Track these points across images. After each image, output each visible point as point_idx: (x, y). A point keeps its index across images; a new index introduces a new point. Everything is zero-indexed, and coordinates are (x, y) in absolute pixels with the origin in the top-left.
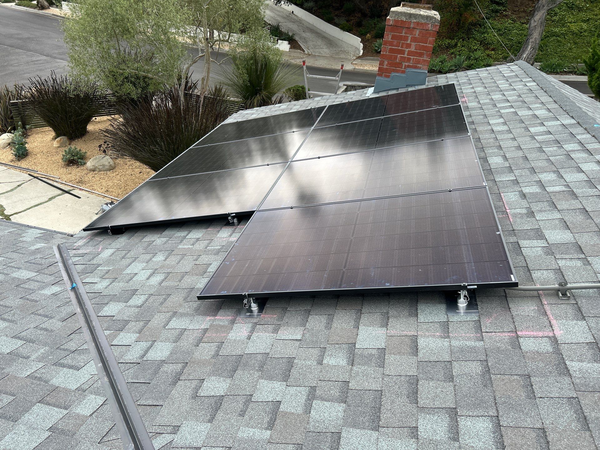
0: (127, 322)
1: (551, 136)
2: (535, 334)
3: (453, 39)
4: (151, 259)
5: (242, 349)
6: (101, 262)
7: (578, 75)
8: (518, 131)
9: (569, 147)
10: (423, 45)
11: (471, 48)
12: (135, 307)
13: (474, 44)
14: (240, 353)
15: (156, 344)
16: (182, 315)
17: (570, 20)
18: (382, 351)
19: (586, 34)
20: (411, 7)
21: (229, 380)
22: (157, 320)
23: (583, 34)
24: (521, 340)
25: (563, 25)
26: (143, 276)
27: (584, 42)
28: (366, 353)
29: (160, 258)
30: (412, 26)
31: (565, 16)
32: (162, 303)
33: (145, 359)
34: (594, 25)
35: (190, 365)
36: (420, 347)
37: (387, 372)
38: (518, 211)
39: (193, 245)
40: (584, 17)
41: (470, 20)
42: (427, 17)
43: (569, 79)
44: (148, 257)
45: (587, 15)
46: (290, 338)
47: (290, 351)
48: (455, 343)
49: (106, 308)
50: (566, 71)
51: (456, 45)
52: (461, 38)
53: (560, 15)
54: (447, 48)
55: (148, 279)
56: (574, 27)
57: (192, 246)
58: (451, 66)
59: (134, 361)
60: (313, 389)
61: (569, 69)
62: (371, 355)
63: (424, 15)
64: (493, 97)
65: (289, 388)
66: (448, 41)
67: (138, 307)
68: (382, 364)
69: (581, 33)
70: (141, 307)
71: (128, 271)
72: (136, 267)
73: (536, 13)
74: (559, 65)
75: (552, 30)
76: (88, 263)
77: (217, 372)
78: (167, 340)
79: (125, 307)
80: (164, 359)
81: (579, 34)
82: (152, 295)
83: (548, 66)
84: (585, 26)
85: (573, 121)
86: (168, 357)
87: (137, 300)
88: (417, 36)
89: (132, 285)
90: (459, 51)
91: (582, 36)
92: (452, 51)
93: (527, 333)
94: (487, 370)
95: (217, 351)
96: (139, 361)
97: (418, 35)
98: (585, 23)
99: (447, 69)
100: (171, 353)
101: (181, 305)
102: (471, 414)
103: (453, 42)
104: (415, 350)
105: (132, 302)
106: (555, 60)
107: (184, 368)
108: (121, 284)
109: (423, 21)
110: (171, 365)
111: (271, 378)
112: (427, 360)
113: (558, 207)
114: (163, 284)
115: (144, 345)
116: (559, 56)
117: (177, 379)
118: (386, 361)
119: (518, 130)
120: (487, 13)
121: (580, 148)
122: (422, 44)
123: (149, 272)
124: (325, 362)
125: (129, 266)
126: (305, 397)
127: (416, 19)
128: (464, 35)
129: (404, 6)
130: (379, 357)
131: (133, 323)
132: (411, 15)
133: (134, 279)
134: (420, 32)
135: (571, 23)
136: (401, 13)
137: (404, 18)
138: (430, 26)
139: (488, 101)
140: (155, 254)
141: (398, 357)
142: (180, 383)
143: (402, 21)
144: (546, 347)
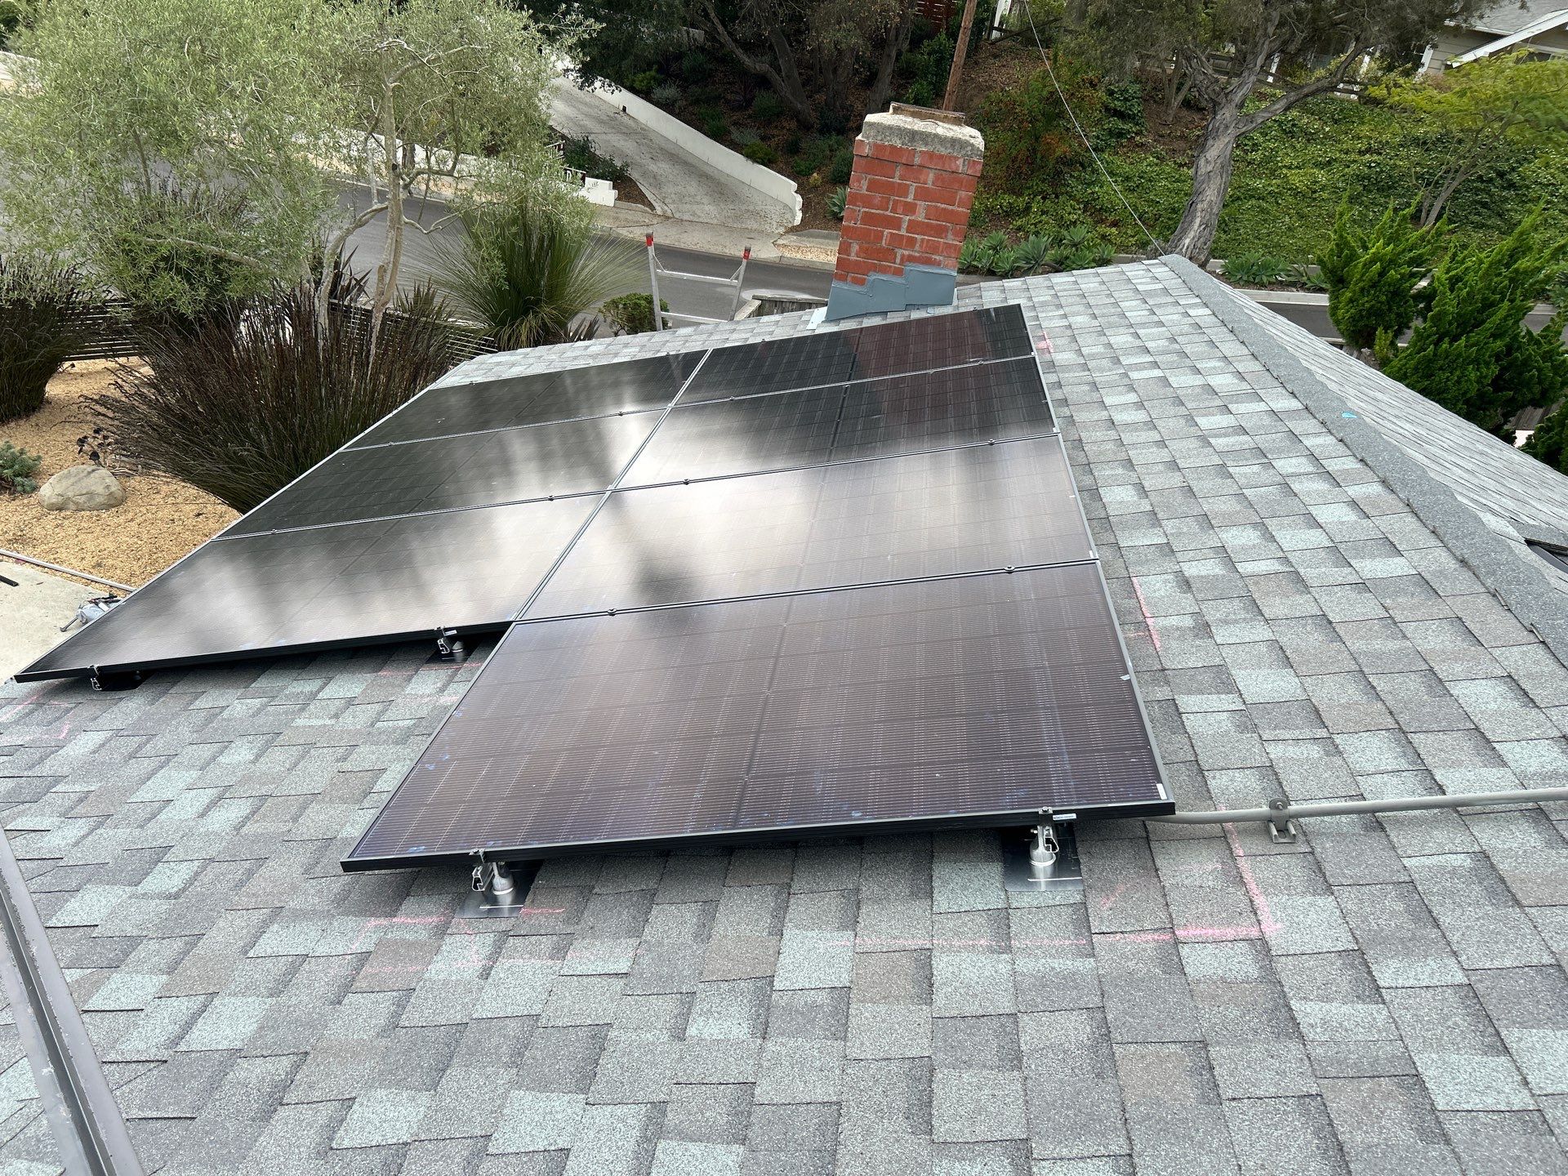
0: (133, 942)
1: (1246, 438)
2: (1216, 932)
3: (1021, 195)
4: (214, 758)
5: (464, 1005)
6: (66, 770)
7: (1308, 290)
8: (1170, 424)
9: (1288, 465)
10: (945, 209)
11: (1062, 217)
12: (159, 896)
13: (1068, 209)
14: (458, 1019)
15: (216, 1001)
16: (299, 915)
17: (1287, 161)
18: (842, 995)
19: (1325, 195)
20: (914, 115)
21: (424, 1098)
22: (225, 933)
23: (1317, 195)
24: (1185, 951)
25: (1273, 173)
26: (188, 806)
27: (1320, 214)
28: (800, 1001)
29: (240, 754)
30: (917, 160)
31: (1277, 152)
32: (240, 884)
33: (183, 1047)
35: (315, 1059)
36: (937, 980)
37: (854, 1053)
38: (1174, 621)
39: (336, 716)
40: (1320, 156)
41: (1059, 152)
42: (954, 142)
43: (1289, 300)
44: (206, 751)
45: (1326, 152)
46: (600, 970)
47: (599, 1005)
48: (1025, 965)
49: (73, 904)
50: (1281, 282)
51: (1028, 209)
52: (1040, 193)
53: (1265, 148)
54: (1007, 214)
55: (202, 815)
56: (1297, 179)
57: (333, 721)
58: (1017, 259)
59: (152, 1054)
60: (660, 1107)
61: (1289, 276)
62: (814, 1007)
63: (946, 138)
64: (1112, 340)
65: (594, 1111)
66: (1007, 199)
67: (169, 897)
68: (840, 1030)
69: (1315, 192)
70: (176, 896)
71: (144, 794)
72: (169, 783)
73: (1210, 142)
74: (1265, 267)
75: (1248, 184)
76: (26, 774)
77: (392, 1076)
78: (249, 989)
79: (130, 897)
80: (238, 1045)
81: (1309, 195)
82: (212, 860)
83: (1240, 268)
84: (1322, 176)
85: (1295, 404)
86: (253, 1040)
87: (168, 878)
88: (930, 185)
89: (153, 834)
90: (1035, 224)
91: (1315, 199)
92: (1019, 223)
93: (1198, 932)
94: (1105, 1034)
95: (397, 1015)
96: (165, 1054)
97: (933, 184)
98: (1323, 169)
99: (1008, 267)
100: (261, 1028)
101: (294, 888)
102: (1065, 1152)
103: (1021, 202)
104: (926, 986)
105: (151, 884)
106: (1256, 255)
107: (296, 1067)
108: (123, 833)
109: (943, 151)
110: (259, 1061)
111: (543, 1085)
112: (955, 1013)
113: (1265, 610)
114: (244, 830)
115: (182, 1006)
116: (1266, 246)
117: (275, 1100)
118: (853, 1021)
119: (1172, 423)
120: (1098, 137)
121: (1311, 469)
122: (943, 206)
123: (206, 796)
124: (692, 1031)
125: (149, 779)
126: (636, 1133)
127: (926, 144)
128: (1045, 187)
129: (896, 111)
130: (835, 1011)
131: (153, 945)
132: (913, 135)
133: (162, 817)
134: (937, 178)
135: (1290, 168)
136: (890, 128)
137: (898, 142)
138: (960, 162)
139: (1100, 349)
140: (226, 745)
141: (882, 1008)
142: (283, 1112)
143: (893, 147)
144: (1244, 965)
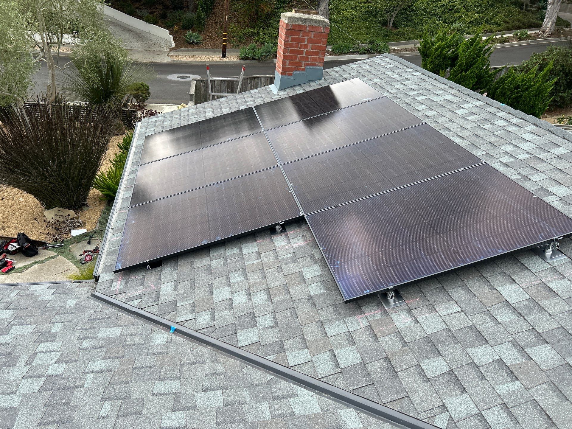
3: (255, 28)
34: (361, 12)
41: (267, 11)
50: (351, 52)
52: (261, 27)
54: (252, 36)
56: (347, 14)
58: (262, 53)
61: (353, 49)
73: (321, 3)
74: (345, 47)
90: (262, 39)
92: (257, 39)
120: (277, 4)
